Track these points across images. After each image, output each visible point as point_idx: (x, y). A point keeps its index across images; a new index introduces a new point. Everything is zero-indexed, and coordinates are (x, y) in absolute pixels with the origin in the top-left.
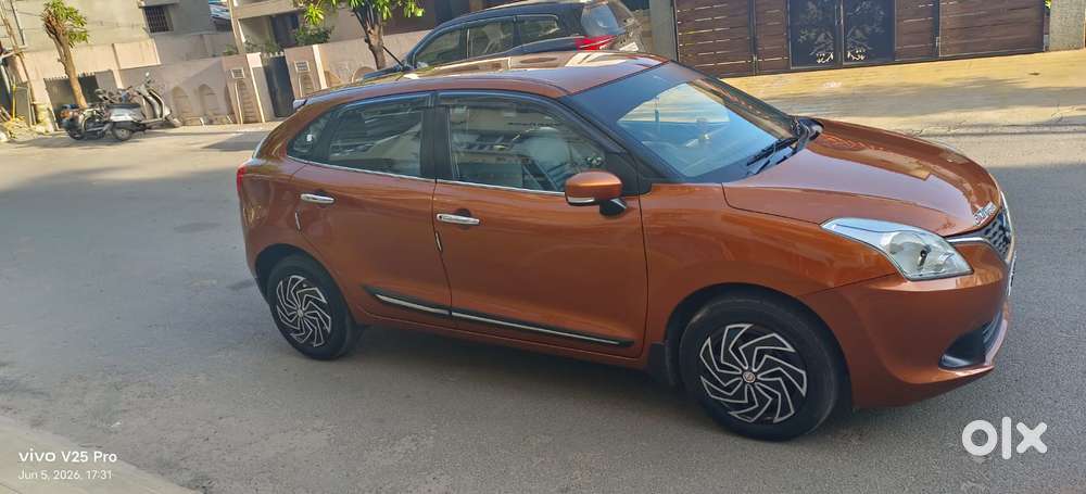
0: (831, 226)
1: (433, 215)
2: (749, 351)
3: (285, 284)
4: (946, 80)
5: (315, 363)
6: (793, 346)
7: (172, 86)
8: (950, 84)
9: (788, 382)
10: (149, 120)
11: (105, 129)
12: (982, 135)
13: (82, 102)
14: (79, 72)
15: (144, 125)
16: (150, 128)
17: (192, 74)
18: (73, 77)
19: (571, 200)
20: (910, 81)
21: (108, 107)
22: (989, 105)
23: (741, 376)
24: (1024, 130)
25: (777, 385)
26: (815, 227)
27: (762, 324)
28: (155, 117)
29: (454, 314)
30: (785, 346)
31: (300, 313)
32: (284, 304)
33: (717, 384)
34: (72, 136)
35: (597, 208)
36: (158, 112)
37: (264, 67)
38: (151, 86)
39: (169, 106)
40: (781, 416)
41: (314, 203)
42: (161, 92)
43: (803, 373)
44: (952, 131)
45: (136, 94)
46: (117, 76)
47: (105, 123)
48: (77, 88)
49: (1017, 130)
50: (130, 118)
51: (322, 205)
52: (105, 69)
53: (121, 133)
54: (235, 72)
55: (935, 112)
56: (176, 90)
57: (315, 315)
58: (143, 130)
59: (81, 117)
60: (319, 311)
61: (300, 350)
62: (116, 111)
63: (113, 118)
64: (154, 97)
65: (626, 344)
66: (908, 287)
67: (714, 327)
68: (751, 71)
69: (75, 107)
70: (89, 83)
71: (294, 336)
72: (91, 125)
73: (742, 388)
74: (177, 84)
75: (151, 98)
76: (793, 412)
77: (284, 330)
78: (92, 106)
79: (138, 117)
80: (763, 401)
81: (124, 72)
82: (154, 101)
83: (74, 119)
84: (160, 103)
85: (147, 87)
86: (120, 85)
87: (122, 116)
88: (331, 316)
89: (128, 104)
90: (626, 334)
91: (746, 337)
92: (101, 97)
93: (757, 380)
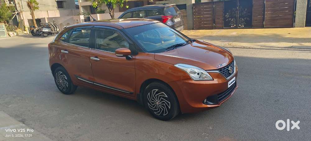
0: (177, 66)
1: (89, 57)
2: (157, 96)
3: (58, 73)
4: (264, 34)
5: (64, 95)
6: (167, 96)
7: (60, 23)
8: (266, 35)
9: (166, 105)
10: (54, 32)
11: (41, 33)
12: (268, 49)
13: (36, 26)
14: (36, 18)
15: (51, 33)
16: (53, 34)
17: (66, 20)
18: (34, 18)
19: (117, 55)
20: (255, 33)
21: (42, 28)
22: (274, 41)
23: (156, 103)
24: (280, 49)
25: (163, 105)
26: (173, 65)
27: (161, 90)
28: (55, 31)
29: (94, 83)
30: (165, 95)
31: (61, 81)
32: (57, 79)
33: (151, 105)
34: (33, 35)
35: (125, 58)
36: (56, 30)
37: (84, 19)
38: (55, 23)
39: (58, 28)
40: (165, 114)
41: (64, 53)
42: (57, 24)
43: (169, 103)
44: (261, 48)
45: (50, 24)
46: (46, 19)
47: (41, 32)
48: (35, 22)
49: (279, 49)
50: (48, 31)
51: (66, 54)
52: (44, 17)
53: (45, 35)
54: (77, 20)
55: (259, 42)
56: (61, 24)
57: (64, 82)
58: (51, 34)
59: (35, 30)
60: (65, 81)
61: (61, 91)
62: (44, 29)
63: (43, 31)
64: (55, 25)
65: (132, 93)
66: (193, 82)
67: (150, 90)
68: (213, 28)
69: (34, 27)
70: (38, 21)
71: (60, 87)
72: (38, 32)
73: (156, 106)
74: (62, 22)
75: (54, 26)
76: (167, 113)
77: (58, 86)
78: (38, 27)
79: (50, 31)
80: (161, 110)
81: (48, 18)
82: (55, 27)
83: (33, 30)
84: (56, 27)
85: (53, 23)
86: (47, 22)
87: (46, 30)
88: (68, 83)
89: (48, 27)
90: (132, 91)
91: (157, 93)
92: (41, 25)
93: (159, 104)
